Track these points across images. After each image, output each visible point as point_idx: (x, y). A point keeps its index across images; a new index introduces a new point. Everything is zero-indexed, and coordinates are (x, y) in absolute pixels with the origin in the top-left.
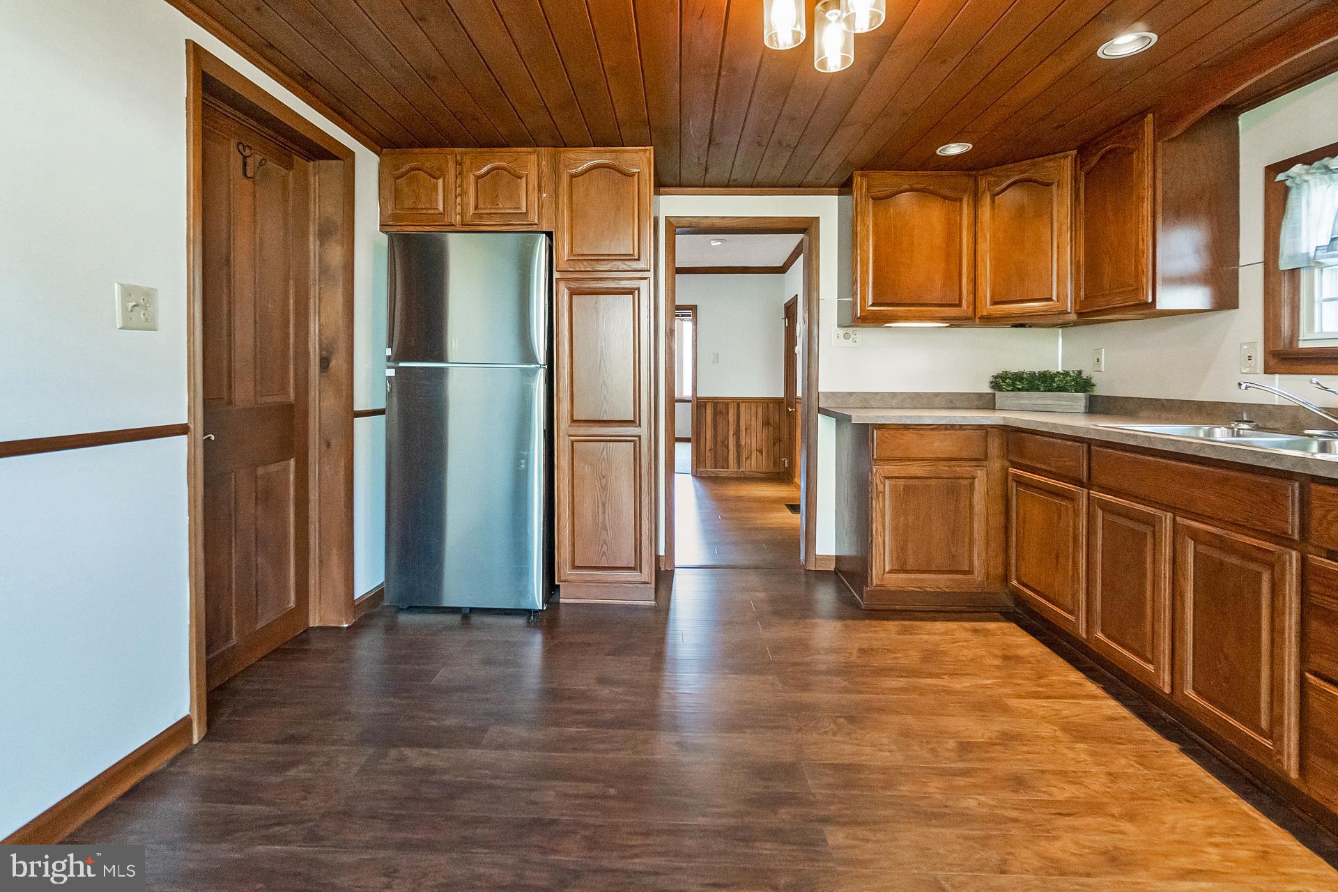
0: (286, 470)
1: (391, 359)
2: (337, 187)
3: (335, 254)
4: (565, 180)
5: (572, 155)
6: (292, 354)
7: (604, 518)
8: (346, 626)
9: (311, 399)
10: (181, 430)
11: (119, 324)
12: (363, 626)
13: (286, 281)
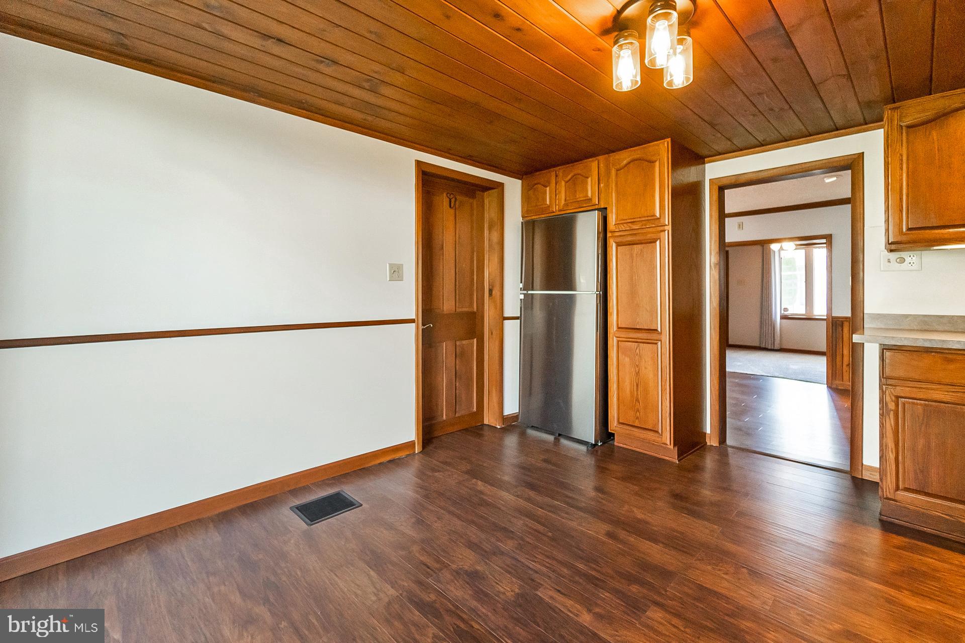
0: (472, 344)
1: (522, 289)
2: (495, 204)
3: (495, 236)
4: (613, 172)
5: (617, 157)
6: (475, 288)
7: (637, 394)
8: (499, 427)
9: (485, 309)
10: (412, 321)
11: (388, 280)
12: (508, 430)
13: (473, 253)
